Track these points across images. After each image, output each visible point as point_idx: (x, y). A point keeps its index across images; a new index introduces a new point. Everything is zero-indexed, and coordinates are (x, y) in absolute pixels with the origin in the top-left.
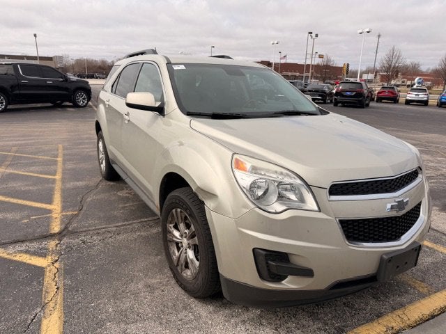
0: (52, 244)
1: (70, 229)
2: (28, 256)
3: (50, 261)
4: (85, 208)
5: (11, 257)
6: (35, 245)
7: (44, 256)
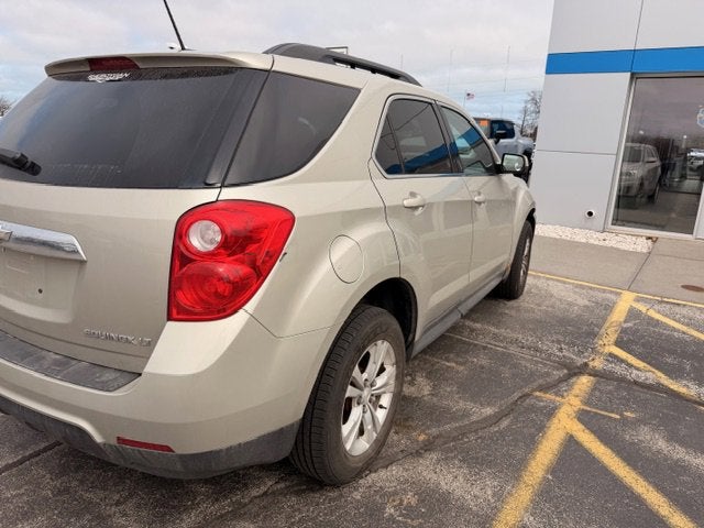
0: (598, 363)
1: (566, 371)
2: (629, 361)
3: (607, 347)
4: (516, 395)
5: (649, 367)
6: (619, 369)
7: (611, 355)
